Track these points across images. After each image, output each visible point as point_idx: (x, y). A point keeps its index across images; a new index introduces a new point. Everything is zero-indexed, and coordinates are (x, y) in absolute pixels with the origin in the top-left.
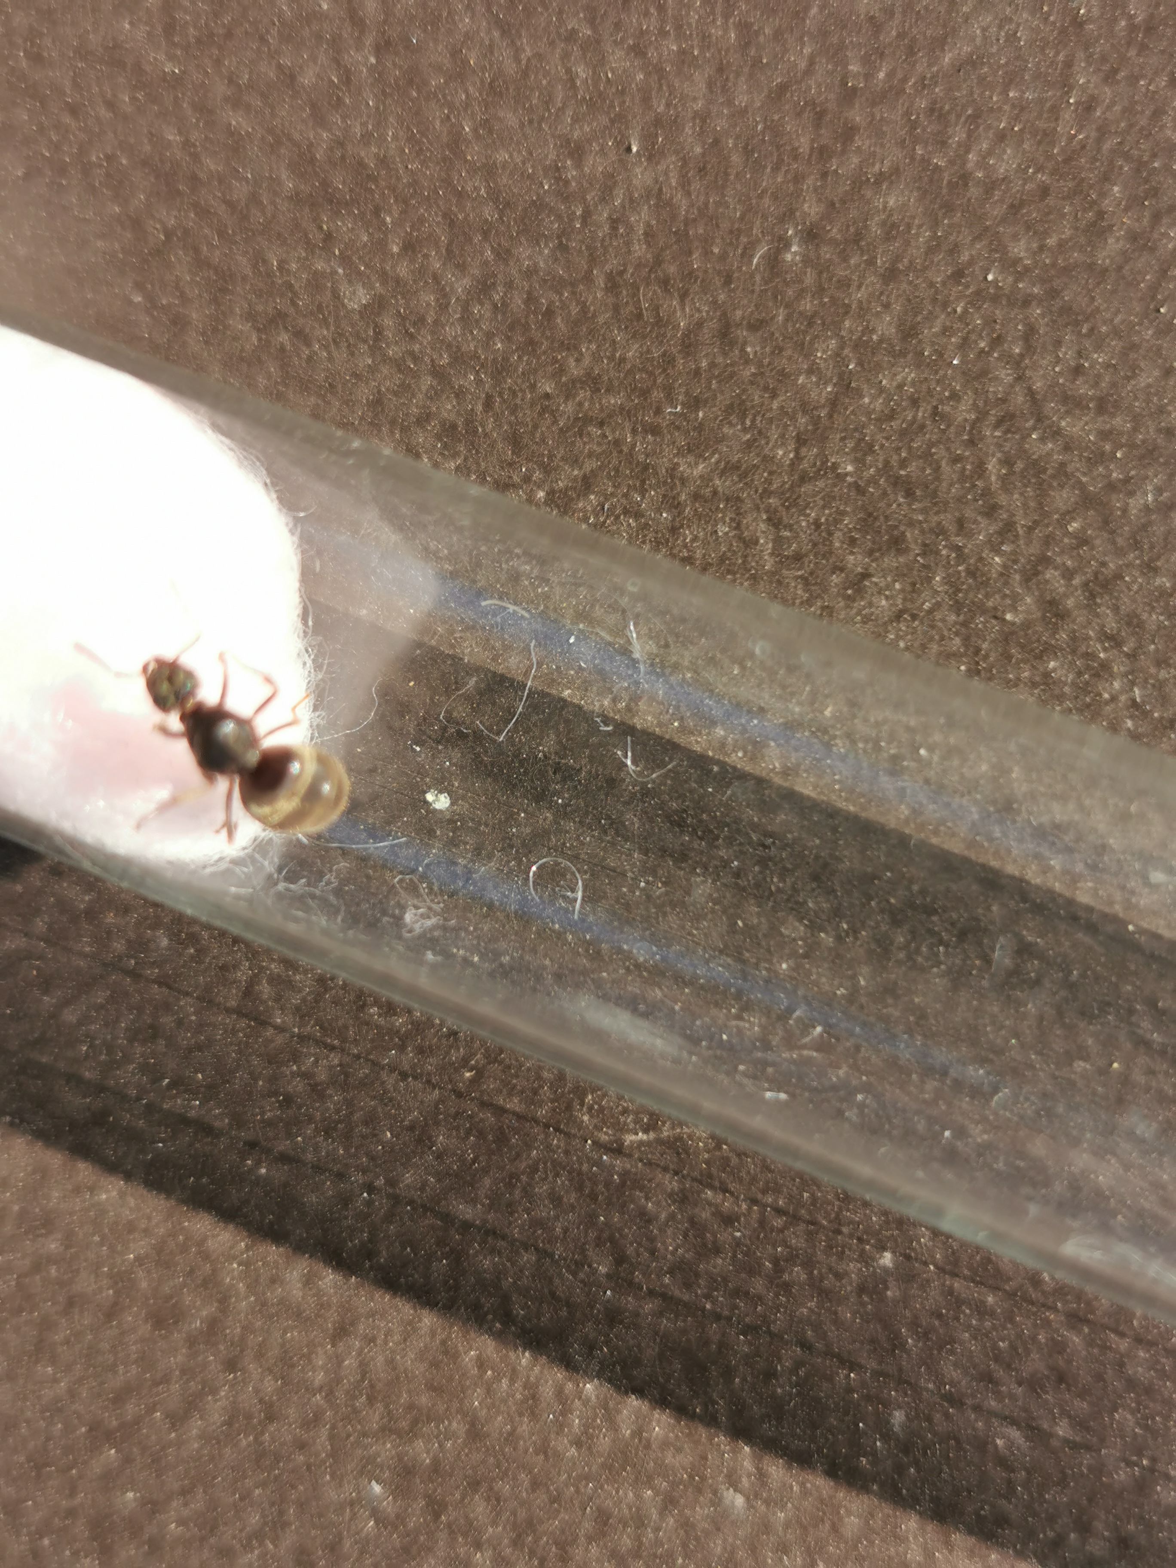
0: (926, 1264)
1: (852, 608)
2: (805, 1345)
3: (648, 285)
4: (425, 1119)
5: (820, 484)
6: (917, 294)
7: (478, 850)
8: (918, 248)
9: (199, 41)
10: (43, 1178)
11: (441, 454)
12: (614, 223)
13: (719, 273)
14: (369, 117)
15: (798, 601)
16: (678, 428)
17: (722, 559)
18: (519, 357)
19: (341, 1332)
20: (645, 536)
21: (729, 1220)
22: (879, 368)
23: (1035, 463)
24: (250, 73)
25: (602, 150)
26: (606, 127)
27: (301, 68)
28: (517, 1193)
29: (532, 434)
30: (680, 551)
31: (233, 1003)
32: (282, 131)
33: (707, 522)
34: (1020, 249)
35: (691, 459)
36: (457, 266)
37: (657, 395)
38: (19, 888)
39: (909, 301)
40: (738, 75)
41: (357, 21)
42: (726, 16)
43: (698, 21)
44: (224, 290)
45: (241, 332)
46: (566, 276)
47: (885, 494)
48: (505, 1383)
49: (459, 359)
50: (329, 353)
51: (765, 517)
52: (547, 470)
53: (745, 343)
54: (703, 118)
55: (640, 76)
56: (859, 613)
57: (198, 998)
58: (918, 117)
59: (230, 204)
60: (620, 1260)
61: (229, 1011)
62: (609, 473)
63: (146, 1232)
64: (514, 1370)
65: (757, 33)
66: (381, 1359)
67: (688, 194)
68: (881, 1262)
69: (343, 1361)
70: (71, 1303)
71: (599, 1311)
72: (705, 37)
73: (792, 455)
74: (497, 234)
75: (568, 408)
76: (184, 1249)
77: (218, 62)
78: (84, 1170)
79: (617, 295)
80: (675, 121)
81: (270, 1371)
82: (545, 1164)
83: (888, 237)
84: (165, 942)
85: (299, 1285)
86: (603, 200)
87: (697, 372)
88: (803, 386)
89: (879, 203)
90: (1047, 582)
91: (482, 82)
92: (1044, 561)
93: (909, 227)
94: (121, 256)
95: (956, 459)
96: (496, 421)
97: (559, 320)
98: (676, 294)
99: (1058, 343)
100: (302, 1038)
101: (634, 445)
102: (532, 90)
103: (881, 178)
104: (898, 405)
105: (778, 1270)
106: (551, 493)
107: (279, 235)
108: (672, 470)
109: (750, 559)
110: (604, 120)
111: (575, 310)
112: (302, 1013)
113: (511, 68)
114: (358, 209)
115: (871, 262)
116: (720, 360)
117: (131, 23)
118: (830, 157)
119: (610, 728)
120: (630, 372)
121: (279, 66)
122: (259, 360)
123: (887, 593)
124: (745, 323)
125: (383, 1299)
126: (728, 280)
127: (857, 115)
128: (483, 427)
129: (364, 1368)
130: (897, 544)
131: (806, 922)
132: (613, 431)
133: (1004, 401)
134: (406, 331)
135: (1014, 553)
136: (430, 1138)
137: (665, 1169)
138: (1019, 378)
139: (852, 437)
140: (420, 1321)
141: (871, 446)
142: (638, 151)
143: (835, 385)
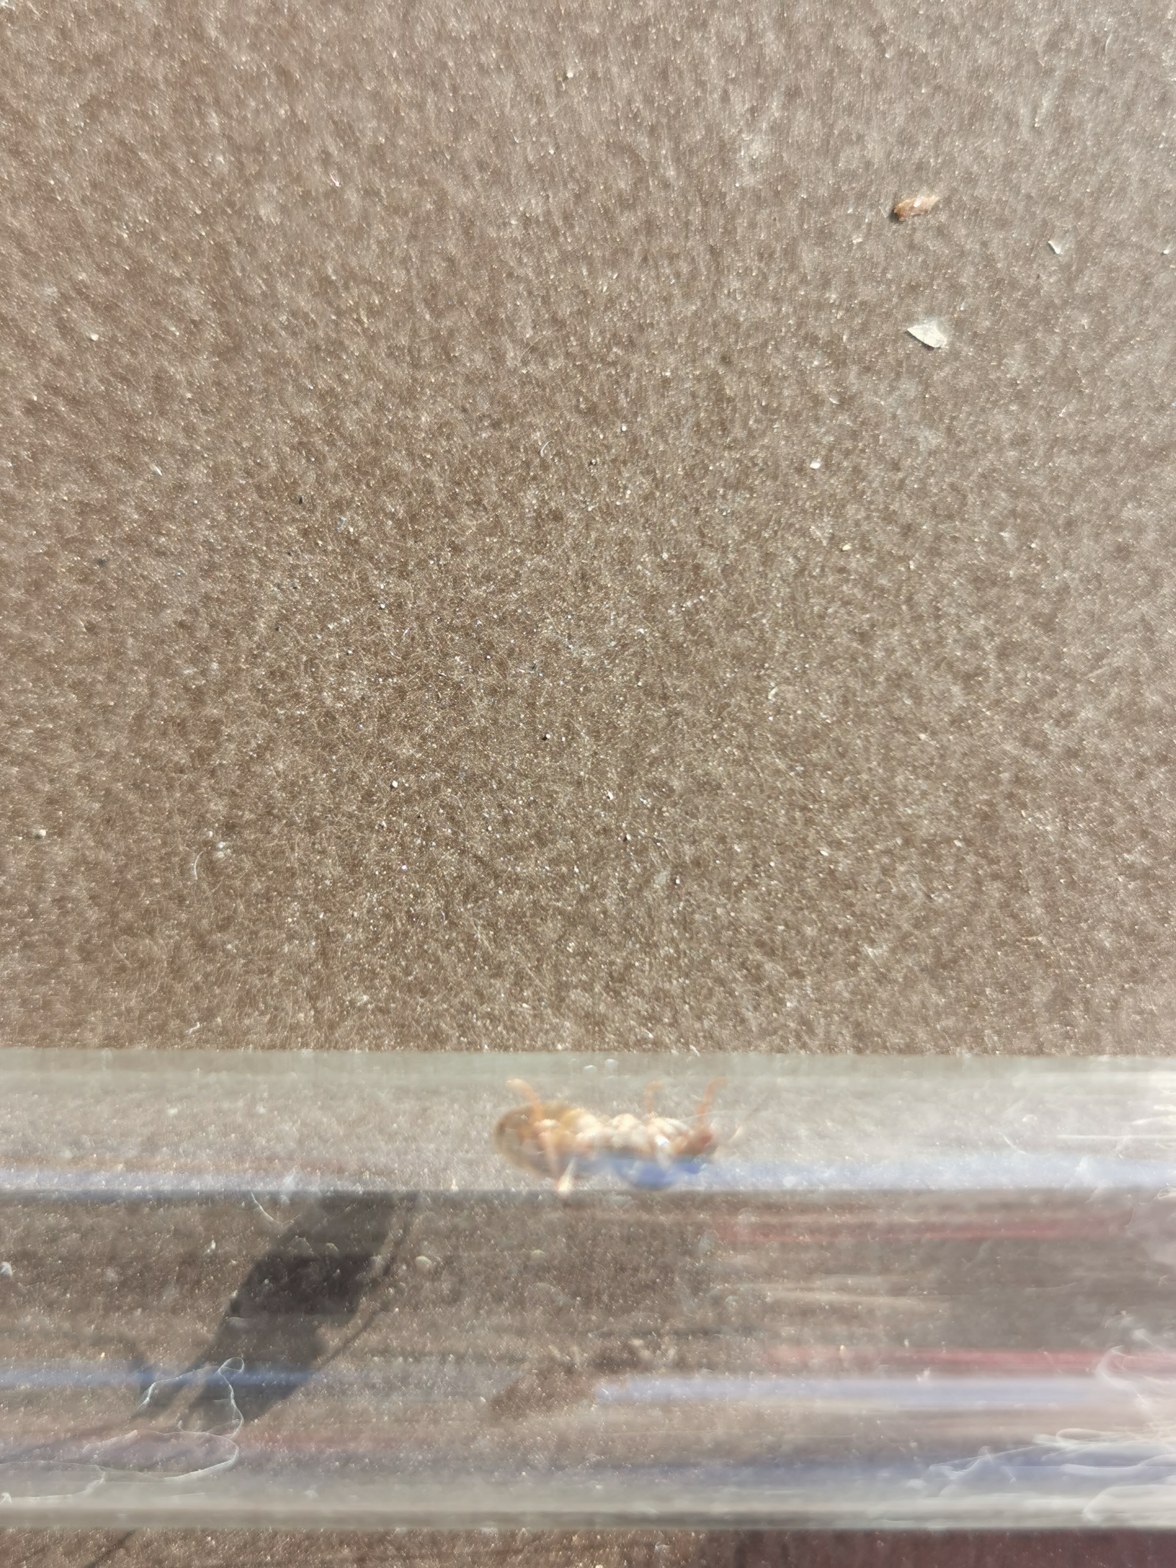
3: (116, 937)
5: (349, 1023)
6: (343, 829)
8: (323, 791)
12: (60, 902)
13: (170, 898)
16: (206, 1042)
22: (344, 904)
23: (513, 913)
25: (16, 848)
26: (10, 827)
34: (406, 750)
37: (174, 1024)
39: (339, 838)
40: (95, 726)
42: (60, 684)
43: (39, 699)
46: (44, 966)
47: (405, 1003)
53: (224, 943)
54: (86, 777)
55: (15, 770)
58: (264, 685)
65: (93, 683)
67: (108, 847)
72: (53, 713)
73: (312, 1013)
79: (95, 961)
80: (64, 791)
83: (294, 797)
86: (40, 889)
87: (197, 988)
88: (291, 953)
89: (270, 772)
90: (574, 1002)
92: (562, 987)
93: (305, 777)
95: (448, 945)
97: (59, 1006)
98: (144, 934)
99: (479, 808)
103: (261, 750)
104: (377, 926)
111: (68, 991)
115: (291, 824)
116: (210, 967)
118: (209, 755)
120: (141, 1017)
124: (214, 927)
126: (181, 899)
127: (213, 710)
130: (437, 1037)
133: (461, 877)
135: (535, 993)
138: (463, 852)
139: (354, 972)
141: (373, 971)
142: (47, 834)
143: (317, 938)
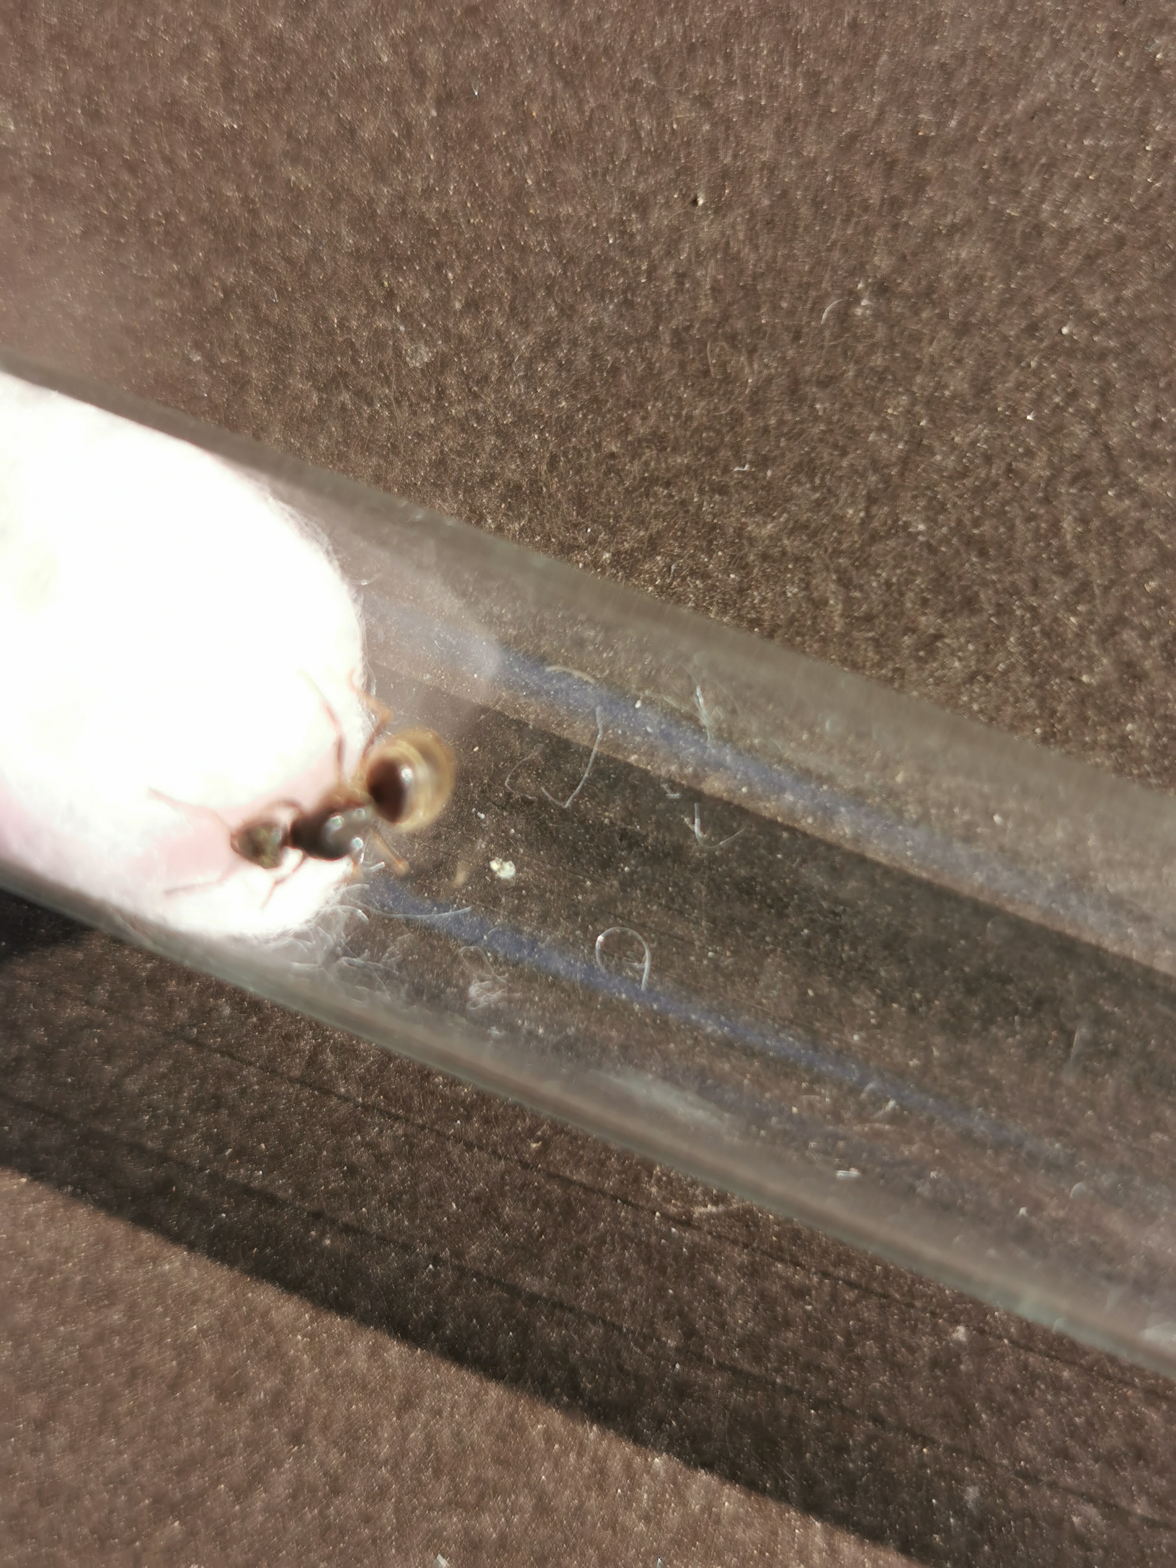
0: (1000, 1338)
1: (923, 669)
2: (877, 1419)
3: (715, 340)
4: (491, 1190)
5: (892, 543)
6: (990, 348)
7: (543, 918)
8: (991, 301)
9: (258, 95)
10: (105, 1248)
11: (505, 515)
12: (681, 277)
13: (787, 329)
14: (430, 171)
15: (868, 664)
16: (746, 488)
17: (792, 621)
18: (585, 416)
19: (407, 1404)
20: (712, 597)
21: (800, 1293)
22: (951, 424)
23: (1112, 521)
24: (310, 128)
25: (667, 202)
26: (671, 180)
27: (361, 121)
28: (585, 1265)
29: (598, 494)
30: (748, 613)
31: (296, 1073)
32: (342, 187)
33: (775, 583)
34: (1095, 302)
35: (758, 518)
36: (521, 323)
37: (725, 454)
38: (80, 955)
39: (982, 355)
40: (806, 124)
41: (418, 73)
42: (795, 65)
43: (765, 70)
44: (284, 349)
45: (302, 391)
46: (632, 334)
47: (957, 553)
48: (572, 1457)
49: (523, 418)
50: (391, 412)
51: (834, 577)
52: (612, 531)
53: (815, 400)
54: (771, 169)
55: (706, 127)
56: (931, 675)
57: (261, 1067)
58: (991, 167)
59: (289, 260)
60: (690, 1333)
61: (292, 1080)
62: (675, 533)
63: (210, 1303)
64: (581, 1444)
65: (826, 81)
66: (447, 1432)
67: (756, 247)
68: (955, 1335)
69: (408, 1434)
70: (134, 1374)
71: (668, 1384)
72: (773, 87)
73: (862, 514)
74: (561, 290)
75: (635, 468)
76: (248, 1320)
77: (277, 117)
78: (147, 1240)
79: (684, 350)
80: (742, 172)
81: (335, 1443)
82: (613, 1236)
83: (961, 290)
84: (227, 1011)
85: (364, 1357)
86: (668, 254)
87: (766, 430)
88: (874, 443)
89: (951, 255)
90: (1124, 642)
91: (545, 134)
92: (1121, 621)
93: (982, 278)
94: (180, 315)
95: (1031, 518)
96: (560, 481)
97: (624, 377)
98: (743, 350)
99: (1135, 398)
100: (366, 1108)
101: (700, 506)
102: (596, 141)
103: (953, 229)
104: (971, 462)
105: (850, 1343)
106: (616, 554)
107: (340, 292)
108: (740, 531)
109: (819, 620)
110: (669, 172)
111: (640, 368)
112: (366, 1083)
113: (574, 120)
114: (420, 264)
115: (943, 316)
116: (788, 417)
117: (189, 79)
118: (900, 208)
119: (677, 795)
120: (697, 431)
121: (339, 120)
122: (320, 420)
123: (960, 654)
124: (814, 379)
125: (449, 1372)
126: (797, 336)
127: (928, 166)
128: (547, 487)
129: (430, 1441)
130: (970, 604)
131: (878, 991)
132: (680, 491)
133: (1080, 457)
134: (470, 390)
135: (1090, 613)
136: (495, 1210)
137: (735, 1242)
138: (1096, 434)
139: (924, 495)
140: (486, 1393)
141: (943, 505)
142: (704, 204)
143: (906, 442)
